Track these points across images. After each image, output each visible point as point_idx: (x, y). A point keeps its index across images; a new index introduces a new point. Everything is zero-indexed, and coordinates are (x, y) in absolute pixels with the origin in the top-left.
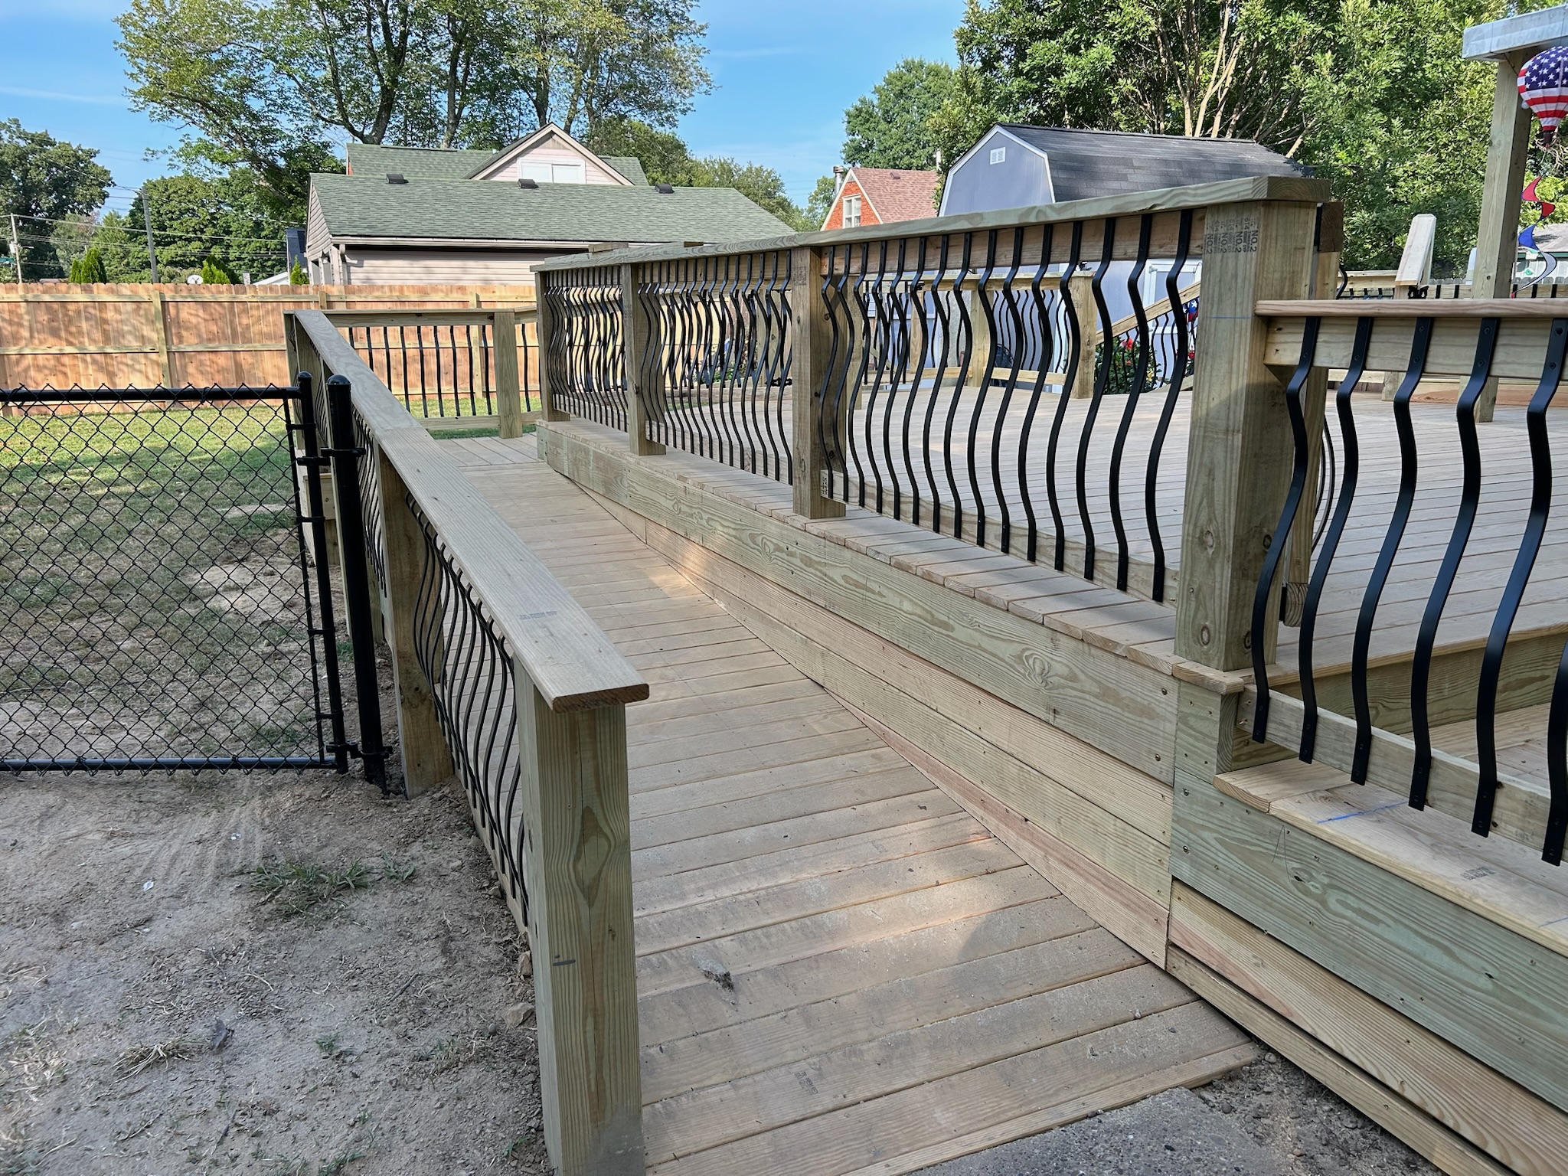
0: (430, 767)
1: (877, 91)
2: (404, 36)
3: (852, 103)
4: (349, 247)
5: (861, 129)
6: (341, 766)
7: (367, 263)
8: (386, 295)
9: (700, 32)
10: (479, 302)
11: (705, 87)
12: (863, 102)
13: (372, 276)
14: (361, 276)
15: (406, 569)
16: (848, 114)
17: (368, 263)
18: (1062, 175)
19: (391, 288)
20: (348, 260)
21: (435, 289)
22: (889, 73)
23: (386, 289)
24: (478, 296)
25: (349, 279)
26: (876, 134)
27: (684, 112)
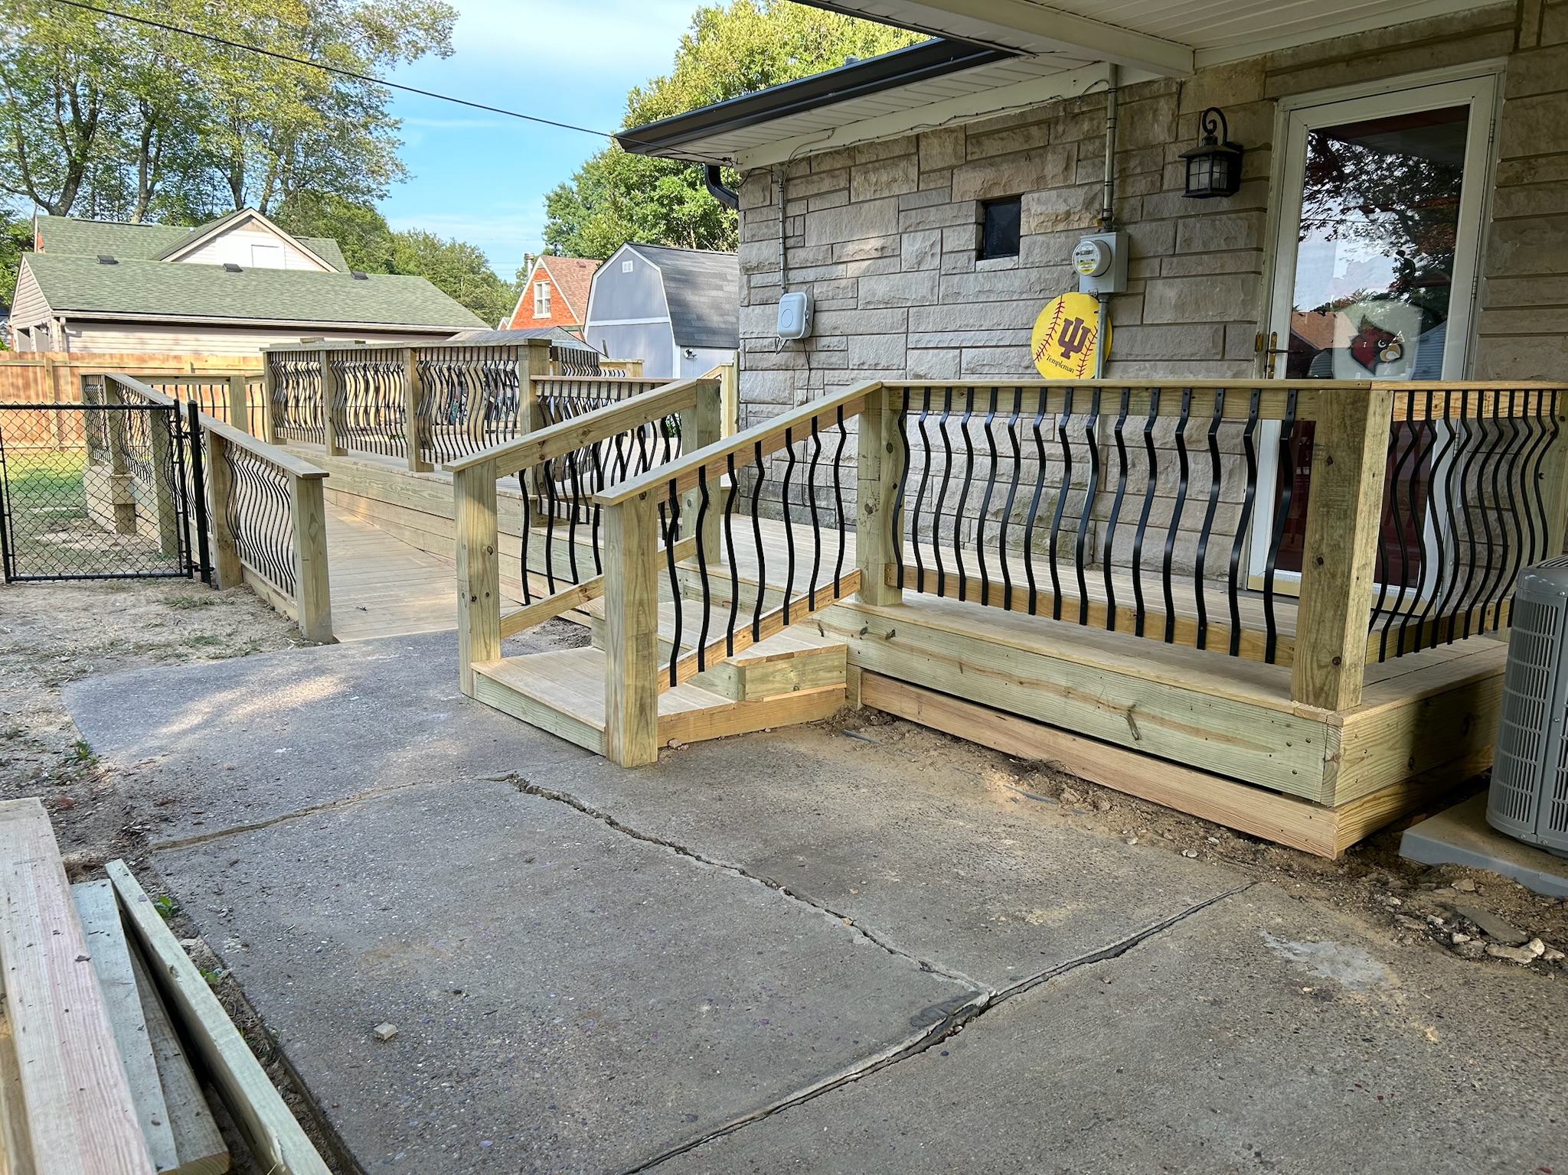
0: (232, 579)
1: (576, 178)
2: (94, 114)
3: (552, 188)
4: (69, 320)
5: (562, 213)
6: (190, 575)
7: (84, 333)
8: (107, 362)
9: (395, 125)
10: (193, 370)
11: (401, 176)
12: (563, 188)
13: (89, 345)
14: (80, 345)
15: (221, 486)
16: (548, 198)
17: (87, 334)
18: (673, 285)
19: (111, 356)
20: (67, 331)
21: (152, 358)
22: (587, 163)
23: (107, 357)
24: (192, 365)
25: (68, 347)
26: (577, 219)
27: (381, 197)
